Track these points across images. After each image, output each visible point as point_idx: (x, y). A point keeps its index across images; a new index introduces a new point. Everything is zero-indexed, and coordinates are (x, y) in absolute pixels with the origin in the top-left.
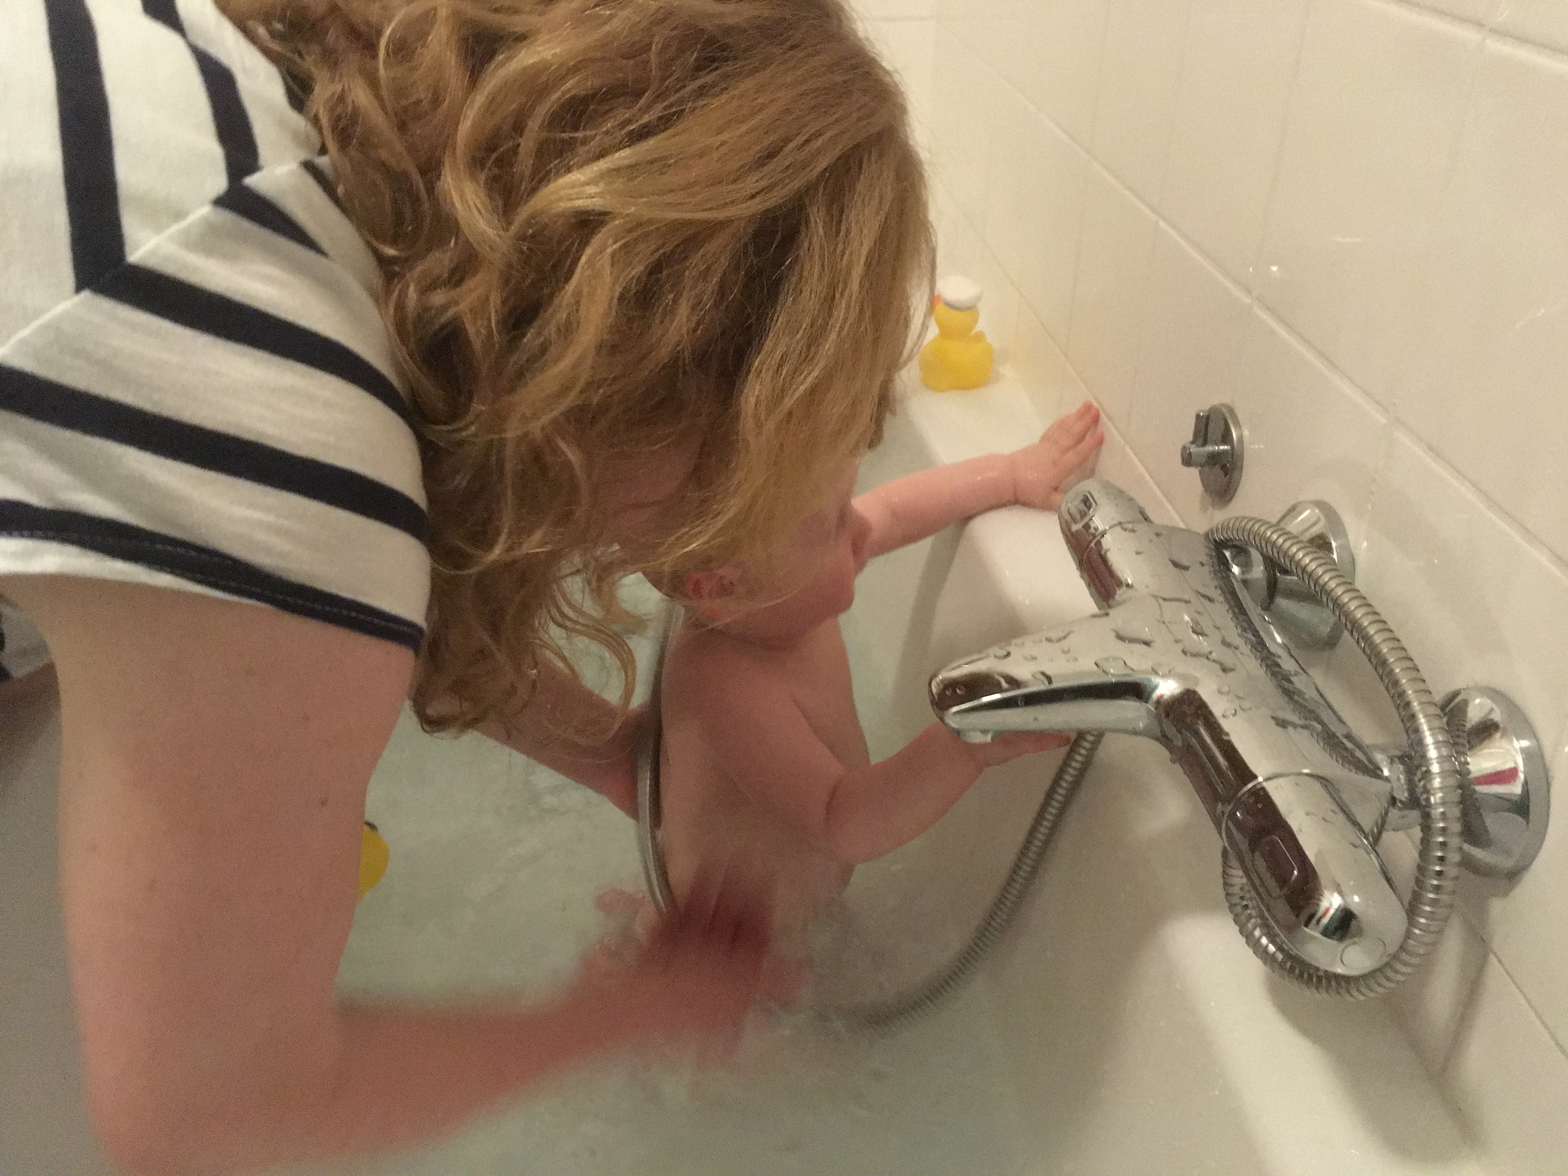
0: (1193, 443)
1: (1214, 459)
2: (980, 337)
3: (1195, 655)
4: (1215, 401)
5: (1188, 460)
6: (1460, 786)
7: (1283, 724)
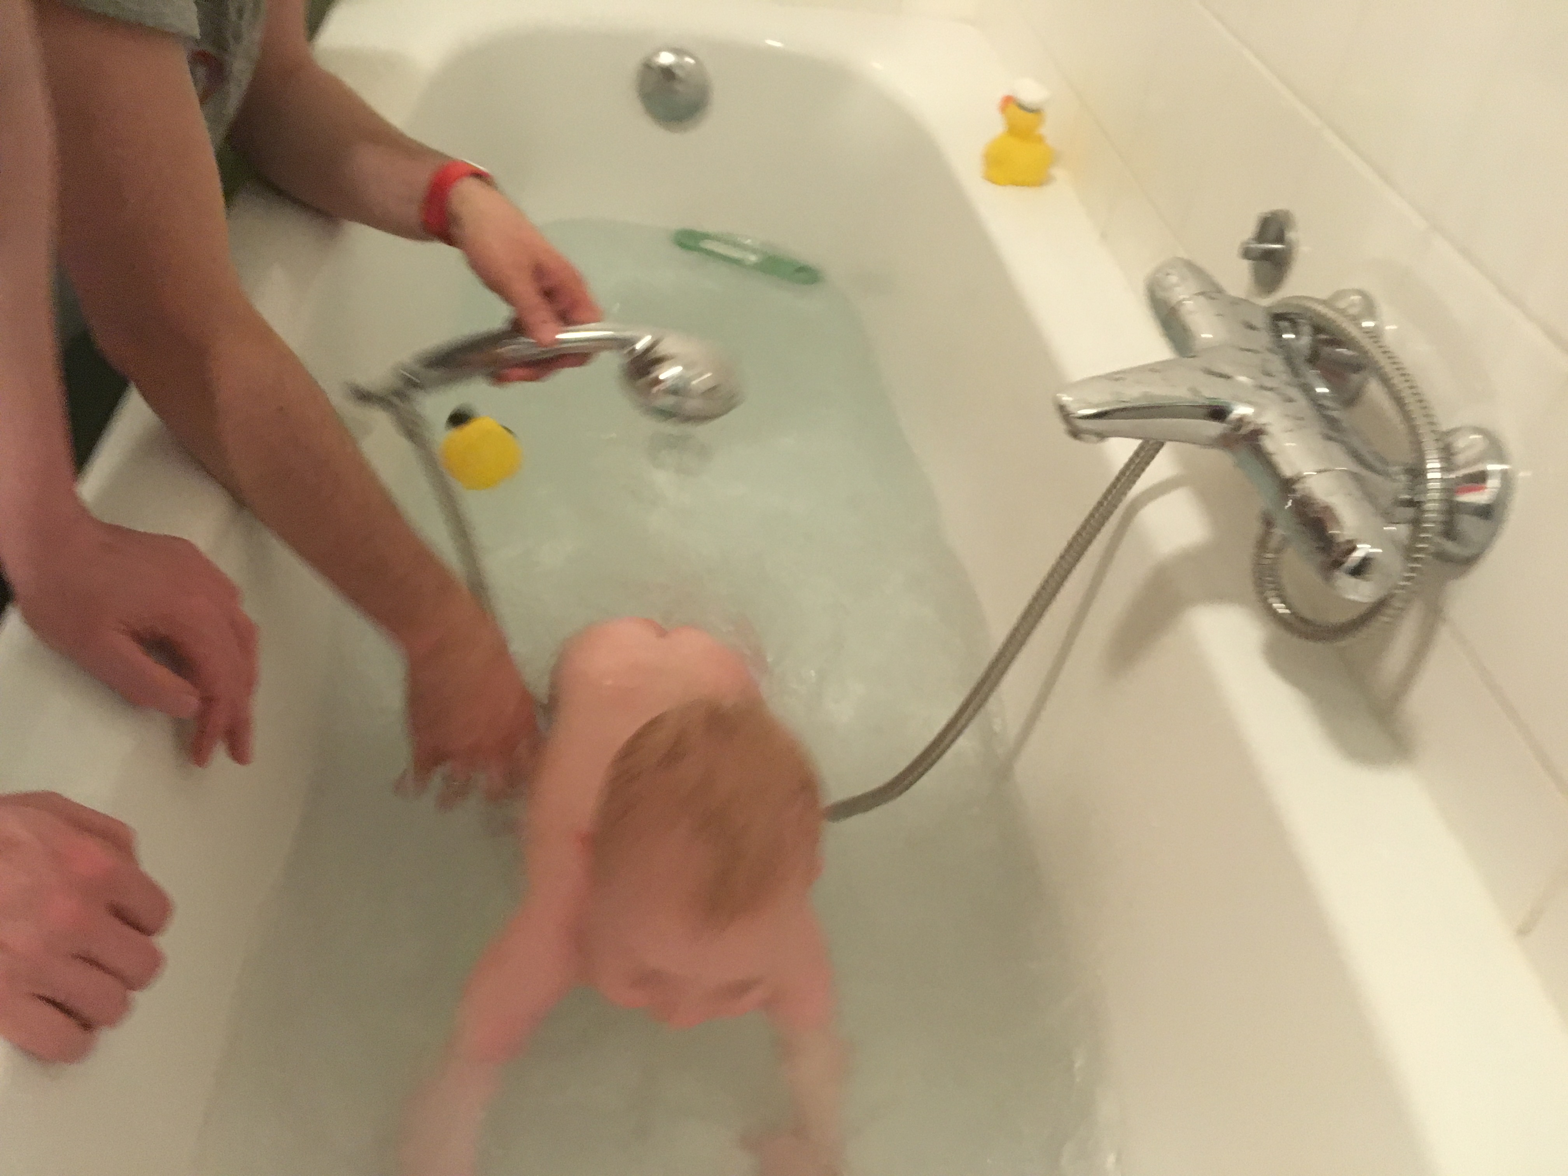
0: (1255, 239)
1: (1268, 255)
2: (1040, 139)
3: (1267, 389)
4: (1278, 207)
5: (1246, 253)
6: (1447, 504)
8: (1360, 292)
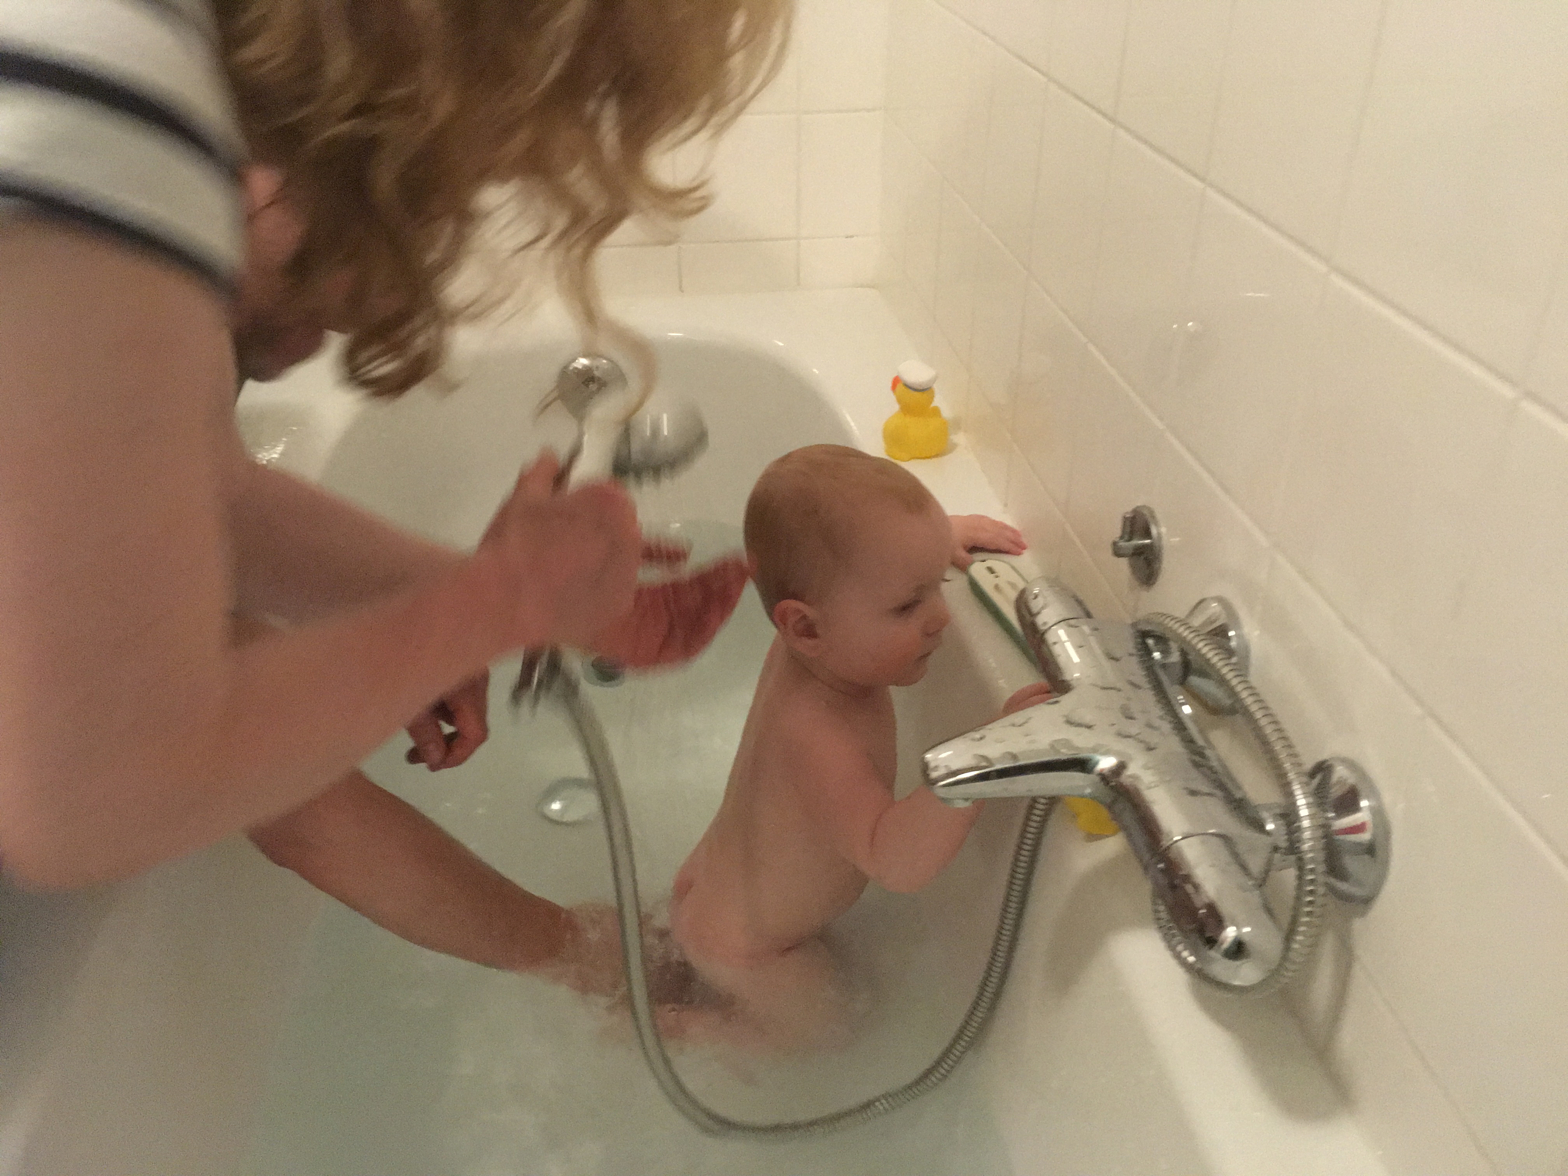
0: (1122, 538)
1: (1139, 551)
2: (936, 412)
3: (1127, 736)
4: (1138, 505)
5: (1118, 552)
6: (1323, 838)
7: (1193, 793)
8: (1220, 600)
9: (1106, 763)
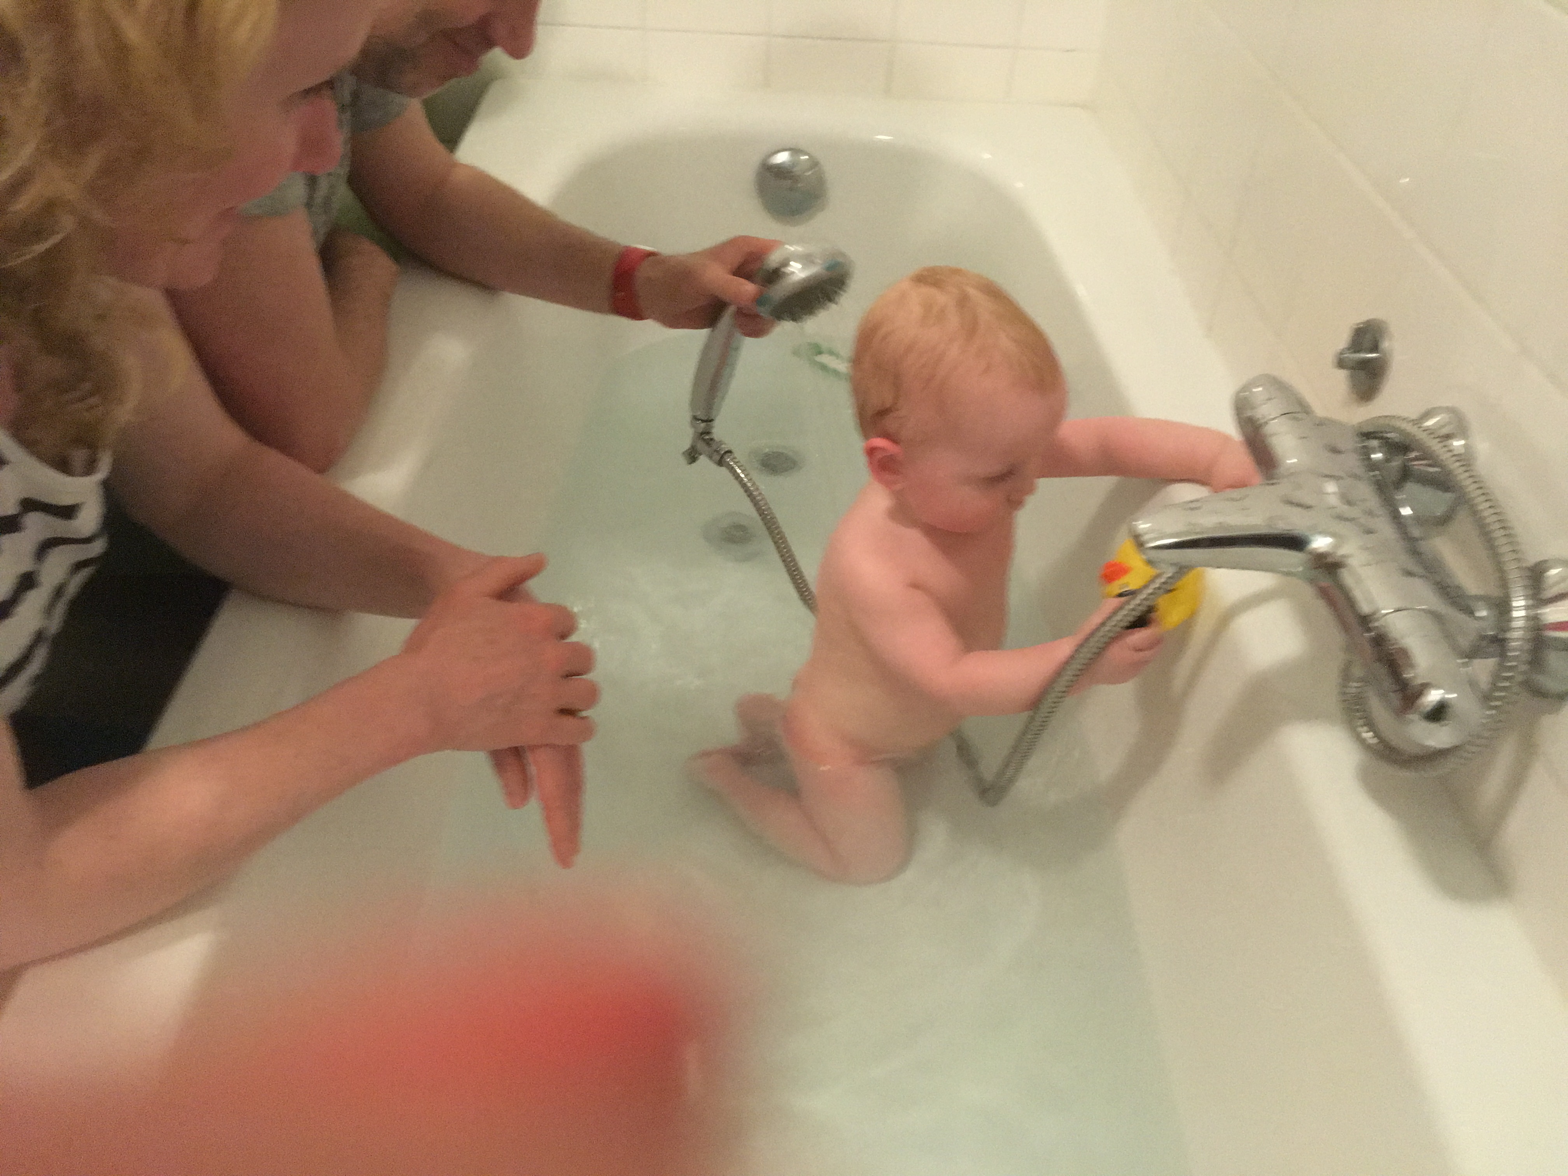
0: (1349, 349)
1: (1364, 365)
3: (1346, 519)
4: (1371, 317)
5: (1341, 363)
7: (1409, 574)
8: (1451, 410)
9: (1320, 543)
